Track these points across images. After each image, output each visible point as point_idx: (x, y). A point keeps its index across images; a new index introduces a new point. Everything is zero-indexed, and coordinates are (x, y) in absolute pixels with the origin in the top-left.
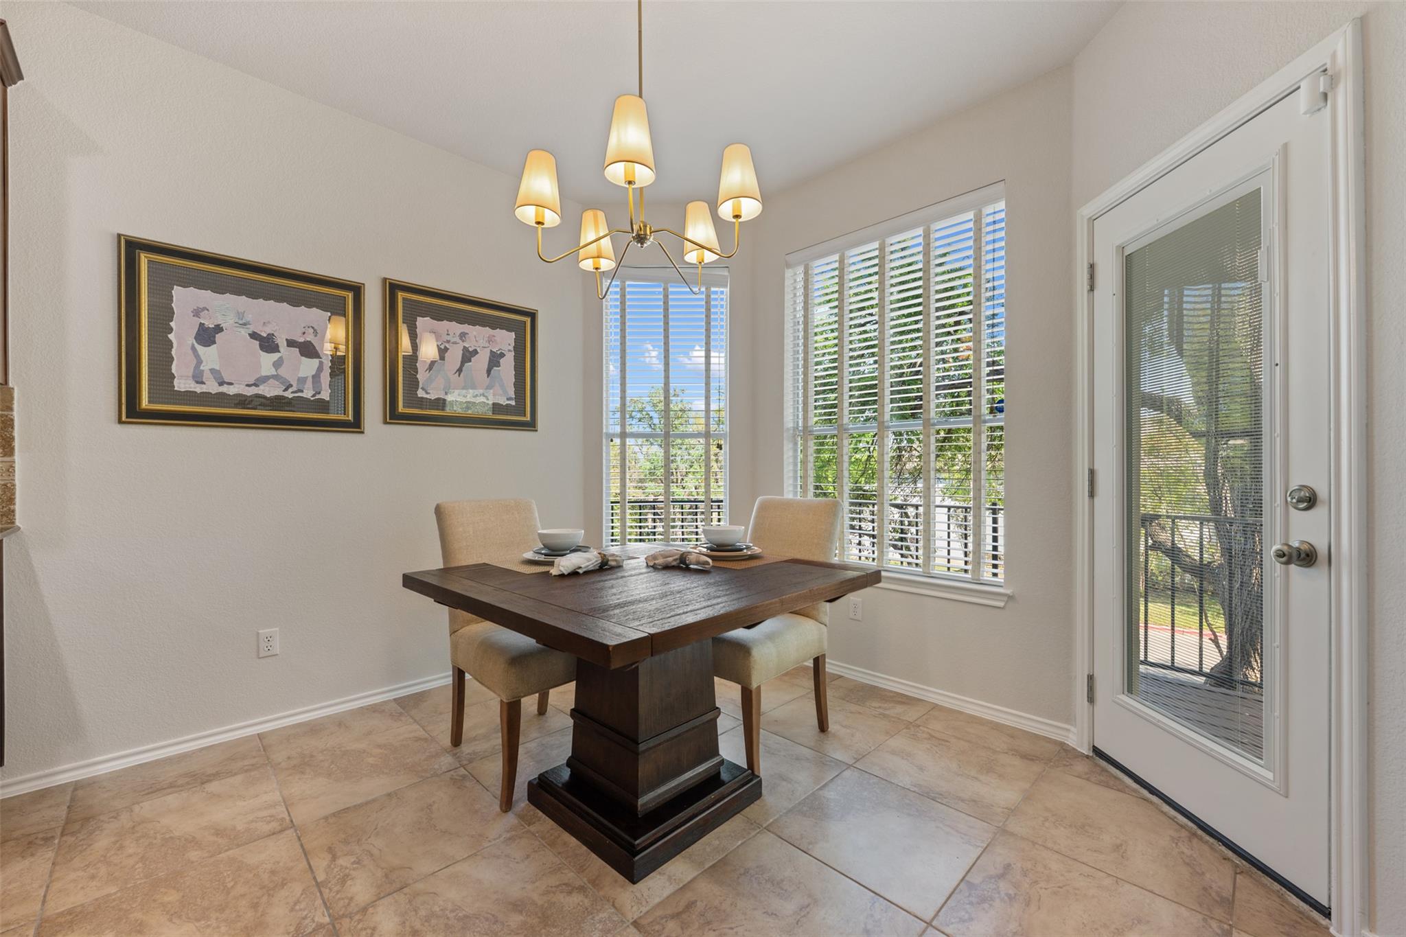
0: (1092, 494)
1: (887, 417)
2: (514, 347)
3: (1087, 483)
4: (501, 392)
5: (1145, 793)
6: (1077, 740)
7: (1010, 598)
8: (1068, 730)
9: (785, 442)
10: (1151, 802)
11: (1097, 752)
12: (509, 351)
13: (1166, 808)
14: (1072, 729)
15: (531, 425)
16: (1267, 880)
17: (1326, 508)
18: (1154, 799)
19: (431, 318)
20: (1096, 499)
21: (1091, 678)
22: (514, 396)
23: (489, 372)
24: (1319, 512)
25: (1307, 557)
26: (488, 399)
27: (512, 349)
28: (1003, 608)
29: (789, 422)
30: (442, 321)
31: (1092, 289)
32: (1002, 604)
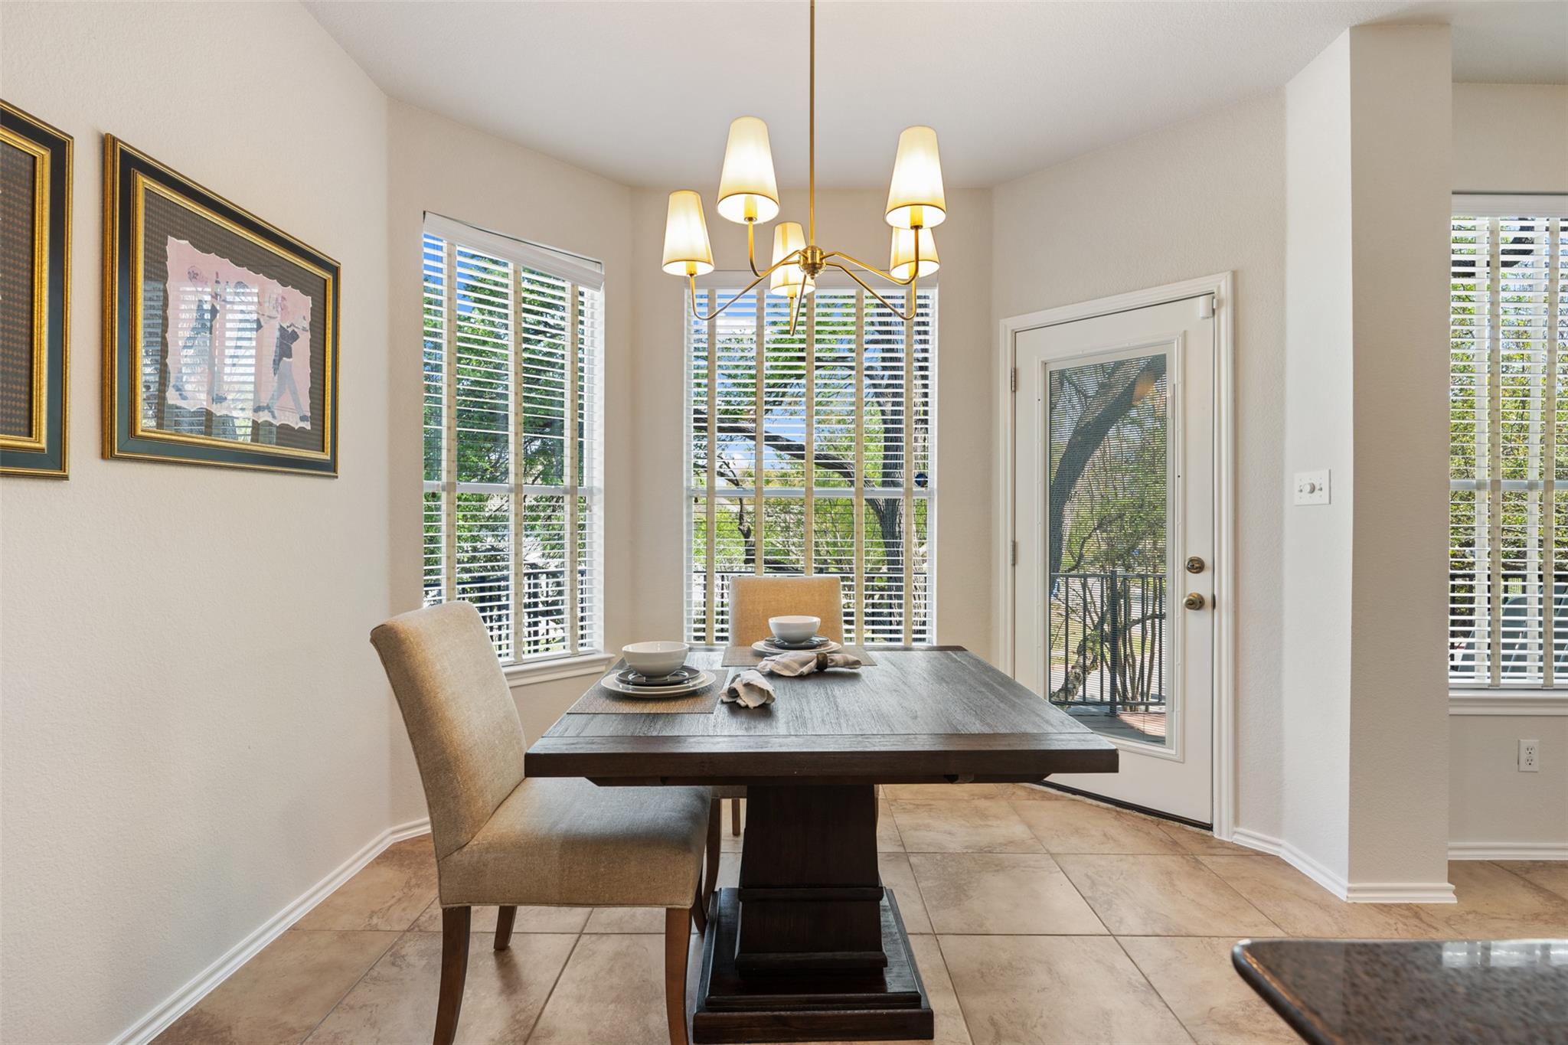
0: (1014, 563)
2: (311, 324)
4: (291, 404)
5: (1069, 795)
10: (1078, 801)
12: (304, 329)
13: (1089, 801)
15: (328, 468)
16: (1171, 823)
17: (1210, 572)
18: (1078, 797)
19: (191, 243)
20: (1018, 567)
22: (309, 414)
23: (277, 363)
24: (1206, 575)
25: (1195, 603)
26: (274, 417)
27: (308, 328)
30: (209, 253)
31: (1015, 389)
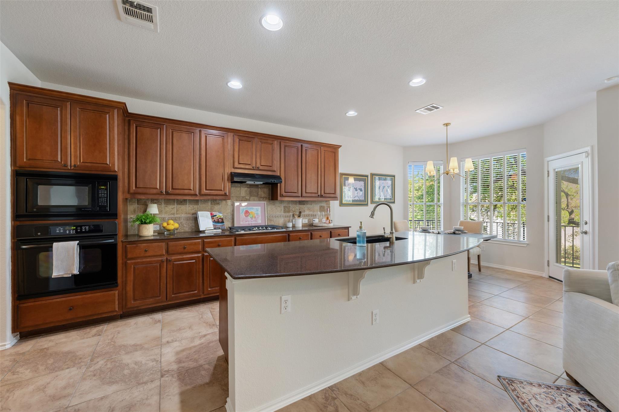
0: (548, 221)
1: (492, 201)
2: (391, 184)
3: (547, 219)
6: (545, 275)
7: (528, 244)
8: (543, 274)
9: (461, 206)
11: (550, 277)
14: (544, 273)
20: (549, 222)
21: (548, 261)
28: (526, 247)
29: (461, 201)
31: (548, 176)
32: (526, 246)
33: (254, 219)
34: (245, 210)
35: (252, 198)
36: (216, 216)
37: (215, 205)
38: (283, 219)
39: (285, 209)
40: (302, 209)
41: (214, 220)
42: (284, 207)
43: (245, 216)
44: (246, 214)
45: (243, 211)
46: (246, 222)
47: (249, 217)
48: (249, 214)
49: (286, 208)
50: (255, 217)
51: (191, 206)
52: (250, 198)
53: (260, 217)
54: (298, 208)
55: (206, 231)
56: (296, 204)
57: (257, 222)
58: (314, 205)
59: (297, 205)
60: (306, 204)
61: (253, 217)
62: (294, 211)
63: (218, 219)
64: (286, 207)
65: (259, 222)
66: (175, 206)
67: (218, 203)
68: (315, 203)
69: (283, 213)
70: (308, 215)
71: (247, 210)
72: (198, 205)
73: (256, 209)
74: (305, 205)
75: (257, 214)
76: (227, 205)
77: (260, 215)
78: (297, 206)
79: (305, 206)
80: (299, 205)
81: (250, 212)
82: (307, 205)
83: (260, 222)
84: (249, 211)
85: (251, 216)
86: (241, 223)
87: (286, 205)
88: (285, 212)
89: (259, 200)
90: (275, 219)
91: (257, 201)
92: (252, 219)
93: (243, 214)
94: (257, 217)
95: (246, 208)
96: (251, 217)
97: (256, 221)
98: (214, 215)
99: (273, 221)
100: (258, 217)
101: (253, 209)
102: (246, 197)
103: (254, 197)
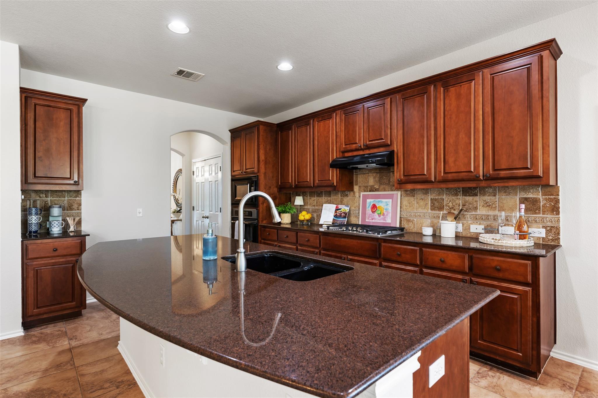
33: (382, 217)
34: (372, 204)
35: (382, 187)
36: (340, 209)
37: (344, 197)
38: (429, 220)
39: (434, 204)
40: (470, 204)
41: (336, 214)
42: (431, 199)
43: (372, 211)
44: (373, 209)
45: (370, 205)
46: (373, 219)
47: (376, 214)
48: (377, 209)
49: (436, 203)
50: (384, 215)
51: (326, 198)
52: (379, 187)
53: (391, 214)
54: (461, 202)
55: (323, 225)
56: (456, 195)
57: (385, 221)
58: (503, 197)
59: (459, 197)
60: (480, 193)
61: (380, 214)
62: (453, 208)
63: (342, 213)
64: (436, 200)
65: (388, 222)
66: (315, 198)
67: (347, 195)
68: (505, 192)
69: (430, 211)
70: (487, 217)
71: (374, 203)
72: (331, 197)
73: (386, 202)
74: (477, 195)
75: (386, 209)
76: (355, 197)
77: (391, 211)
78: (457, 198)
79: (477, 198)
80: (464, 197)
81: (377, 206)
82: (484, 195)
83: (390, 222)
84: (376, 204)
85: (379, 212)
86: (367, 220)
87: (437, 197)
88: (433, 208)
89: (391, 189)
90: (415, 219)
91: (389, 191)
92: (379, 216)
93: (370, 209)
94: (385, 213)
95: (373, 201)
96: (378, 214)
97: (384, 219)
98: (339, 208)
99: (412, 222)
100: (387, 215)
101: (382, 202)
102: (375, 186)
103: (384, 186)
